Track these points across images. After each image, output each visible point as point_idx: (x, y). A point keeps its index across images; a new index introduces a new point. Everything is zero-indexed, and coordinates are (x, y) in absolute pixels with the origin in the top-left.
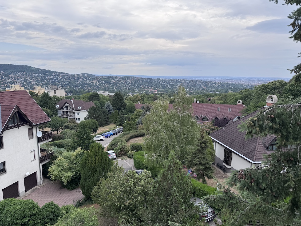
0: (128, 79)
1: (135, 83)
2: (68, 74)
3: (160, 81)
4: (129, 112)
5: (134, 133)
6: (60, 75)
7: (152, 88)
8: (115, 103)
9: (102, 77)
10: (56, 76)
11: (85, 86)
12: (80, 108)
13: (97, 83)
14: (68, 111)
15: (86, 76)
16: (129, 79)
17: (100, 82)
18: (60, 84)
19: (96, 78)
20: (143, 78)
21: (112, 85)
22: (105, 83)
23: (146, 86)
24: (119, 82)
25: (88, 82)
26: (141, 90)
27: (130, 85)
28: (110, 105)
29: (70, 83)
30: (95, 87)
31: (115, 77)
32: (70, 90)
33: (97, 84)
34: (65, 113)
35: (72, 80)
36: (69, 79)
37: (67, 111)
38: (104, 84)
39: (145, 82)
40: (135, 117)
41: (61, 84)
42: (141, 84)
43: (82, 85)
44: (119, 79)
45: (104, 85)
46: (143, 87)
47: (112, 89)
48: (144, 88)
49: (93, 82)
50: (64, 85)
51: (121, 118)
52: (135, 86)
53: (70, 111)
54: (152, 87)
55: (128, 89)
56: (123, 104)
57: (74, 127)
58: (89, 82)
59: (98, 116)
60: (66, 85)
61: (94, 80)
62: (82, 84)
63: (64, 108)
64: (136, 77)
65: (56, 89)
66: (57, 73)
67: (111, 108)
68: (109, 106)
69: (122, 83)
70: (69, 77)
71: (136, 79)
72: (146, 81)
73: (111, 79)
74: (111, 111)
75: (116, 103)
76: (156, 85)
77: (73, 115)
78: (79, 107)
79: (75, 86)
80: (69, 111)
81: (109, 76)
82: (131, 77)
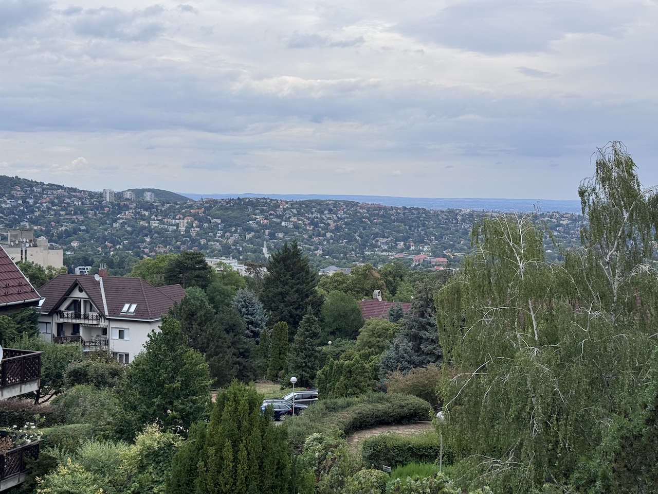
0: (322, 213)
1: (349, 229)
2: (75, 190)
3: (459, 218)
4: (333, 333)
5: (370, 406)
6: (45, 196)
7: (425, 249)
8: (275, 295)
9: (216, 202)
10: (28, 200)
11: (143, 241)
12: (129, 308)
13: (192, 227)
14: (82, 321)
15: (148, 199)
16: (326, 212)
17: (206, 225)
18: (41, 230)
19: (191, 207)
20: (385, 208)
21: (252, 234)
22: (225, 227)
23: (397, 240)
24: (283, 224)
25: (155, 224)
26: (379, 256)
27: (328, 235)
28: (255, 300)
29: (83, 228)
30: (184, 243)
31: (266, 203)
32: (81, 254)
33: (193, 233)
34: (68, 333)
35: (91, 214)
36: (79, 211)
37: (78, 321)
38: (219, 234)
39: (396, 224)
40: (362, 352)
41: (48, 234)
42: (377, 233)
43: (133, 236)
44: (285, 210)
45: (223, 236)
46: (387, 243)
47: (254, 251)
48: (392, 248)
49: (177, 225)
50: (60, 236)
51: (305, 349)
52: (351, 239)
53: (90, 322)
54: (426, 244)
55: (320, 252)
56: (309, 299)
57: (110, 380)
58: (161, 222)
59: (205, 341)
60: (68, 234)
61: (182, 214)
62: (131, 233)
63: (63, 308)
64: (356, 204)
65: (28, 245)
66: (31, 186)
67: (260, 313)
68: (252, 305)
69: (296, 227)
70: (80, 204)
71: (356, 212)
72: (398, 220)
73: (250, 209)
74: (257, 325)
75: (281, 293)
76: (441, 236)
77: (103, 337)
78: (126, 307)
79: (105, 239)
80: (86, 322)
81: (242, 200)
82: (336, 204)
